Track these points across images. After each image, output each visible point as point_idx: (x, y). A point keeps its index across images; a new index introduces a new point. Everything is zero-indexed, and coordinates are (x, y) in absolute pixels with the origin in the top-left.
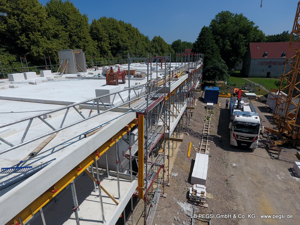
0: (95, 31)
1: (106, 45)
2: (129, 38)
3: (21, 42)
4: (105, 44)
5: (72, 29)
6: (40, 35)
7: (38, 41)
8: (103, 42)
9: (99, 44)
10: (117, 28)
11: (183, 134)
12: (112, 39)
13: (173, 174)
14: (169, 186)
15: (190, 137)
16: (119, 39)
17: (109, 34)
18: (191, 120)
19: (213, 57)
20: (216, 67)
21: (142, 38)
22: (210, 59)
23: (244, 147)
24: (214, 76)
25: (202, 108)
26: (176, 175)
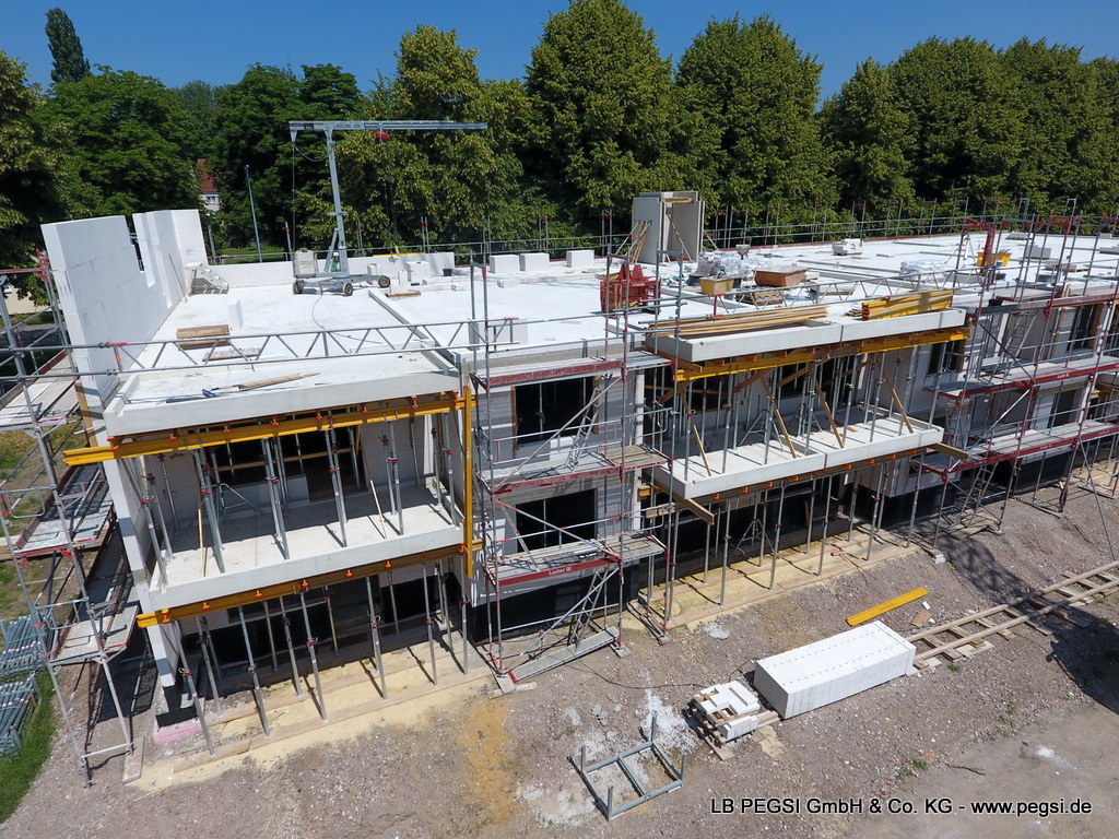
10: (974, 80)
11: (914, 548)
12: (937, 132)
13: (713, 627)
14: (661, 644)
15: (946, 573)
16: (967, 129)
17: (929, 110)
18: (1047, 521)
26: (716, 634)
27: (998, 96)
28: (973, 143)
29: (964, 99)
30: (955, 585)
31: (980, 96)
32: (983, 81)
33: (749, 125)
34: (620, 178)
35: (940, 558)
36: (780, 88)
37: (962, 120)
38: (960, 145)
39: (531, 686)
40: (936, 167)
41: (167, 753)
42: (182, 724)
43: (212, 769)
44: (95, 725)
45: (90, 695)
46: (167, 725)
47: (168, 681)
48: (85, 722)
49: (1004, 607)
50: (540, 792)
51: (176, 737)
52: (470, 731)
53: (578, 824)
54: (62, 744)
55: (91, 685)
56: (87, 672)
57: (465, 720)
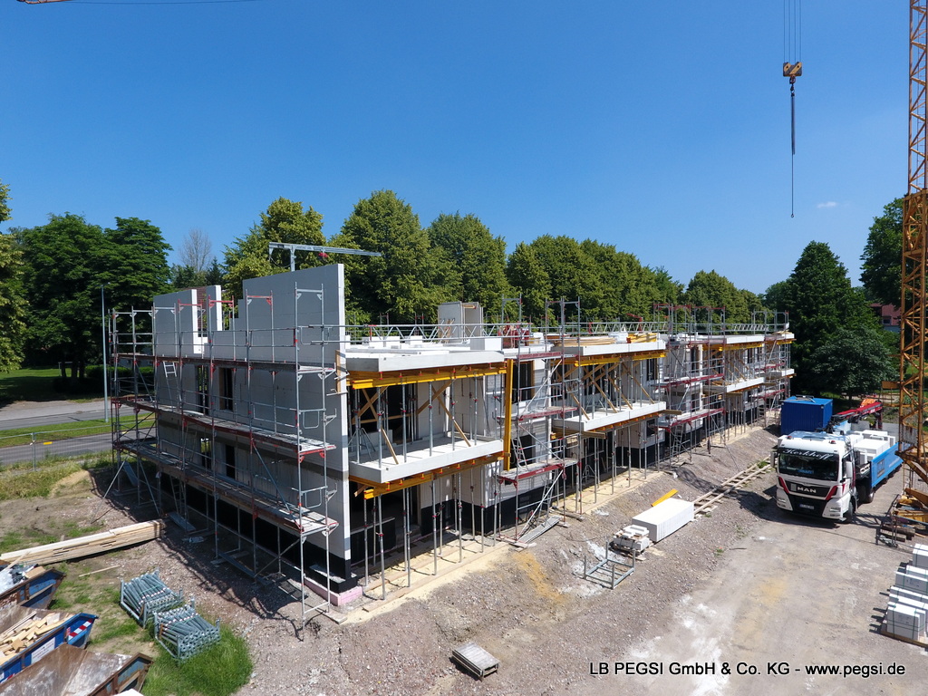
0: (519, 267)
1: (542, 298)
2: (604, 279)
3: (382, 292)
4: (539, 295)
5: (472, 266)
6: (414, 279)
7: (409, 290)
8: (536, 289)
10: (573, 258)
11: (661, 473)
12: (560, 284)
13: (599, 512)
14: (581, 521)
15: (680, 482)
16: (575, 283)
17: (554, 272)
18: (704, 458)
19: (843, 323)
20: (847, 348)
21: (645, 278)
22: (832, 329)
23: (809, 513)
24: (841, 373)
25: (761, 446)
26: (603, 514)
27: (585, 266)
28: (579, 291)
29: (570, 267)
30: (686, 487)
31: (578, 265)
32: (577, 258)
33: (474, 272)
34: (417, 297)
35: (675, 475)
36: (488, 253)
37: (571, 278)
39: (534, 544)
41: (349, 608)
42: (352, 590)
43: (391, 605)
44: (275, 612)
45: (243, 606)
46: (344, 591)
47: (348, 555)
48: (257, 617)
49: (710, 493)
50: (570, 589)
51: (349, 600)
52: (522, 564)
53: (600, 593)
54: (250, 633)
55: (237, 603)
56: (221, 600)
57: (514, 561)
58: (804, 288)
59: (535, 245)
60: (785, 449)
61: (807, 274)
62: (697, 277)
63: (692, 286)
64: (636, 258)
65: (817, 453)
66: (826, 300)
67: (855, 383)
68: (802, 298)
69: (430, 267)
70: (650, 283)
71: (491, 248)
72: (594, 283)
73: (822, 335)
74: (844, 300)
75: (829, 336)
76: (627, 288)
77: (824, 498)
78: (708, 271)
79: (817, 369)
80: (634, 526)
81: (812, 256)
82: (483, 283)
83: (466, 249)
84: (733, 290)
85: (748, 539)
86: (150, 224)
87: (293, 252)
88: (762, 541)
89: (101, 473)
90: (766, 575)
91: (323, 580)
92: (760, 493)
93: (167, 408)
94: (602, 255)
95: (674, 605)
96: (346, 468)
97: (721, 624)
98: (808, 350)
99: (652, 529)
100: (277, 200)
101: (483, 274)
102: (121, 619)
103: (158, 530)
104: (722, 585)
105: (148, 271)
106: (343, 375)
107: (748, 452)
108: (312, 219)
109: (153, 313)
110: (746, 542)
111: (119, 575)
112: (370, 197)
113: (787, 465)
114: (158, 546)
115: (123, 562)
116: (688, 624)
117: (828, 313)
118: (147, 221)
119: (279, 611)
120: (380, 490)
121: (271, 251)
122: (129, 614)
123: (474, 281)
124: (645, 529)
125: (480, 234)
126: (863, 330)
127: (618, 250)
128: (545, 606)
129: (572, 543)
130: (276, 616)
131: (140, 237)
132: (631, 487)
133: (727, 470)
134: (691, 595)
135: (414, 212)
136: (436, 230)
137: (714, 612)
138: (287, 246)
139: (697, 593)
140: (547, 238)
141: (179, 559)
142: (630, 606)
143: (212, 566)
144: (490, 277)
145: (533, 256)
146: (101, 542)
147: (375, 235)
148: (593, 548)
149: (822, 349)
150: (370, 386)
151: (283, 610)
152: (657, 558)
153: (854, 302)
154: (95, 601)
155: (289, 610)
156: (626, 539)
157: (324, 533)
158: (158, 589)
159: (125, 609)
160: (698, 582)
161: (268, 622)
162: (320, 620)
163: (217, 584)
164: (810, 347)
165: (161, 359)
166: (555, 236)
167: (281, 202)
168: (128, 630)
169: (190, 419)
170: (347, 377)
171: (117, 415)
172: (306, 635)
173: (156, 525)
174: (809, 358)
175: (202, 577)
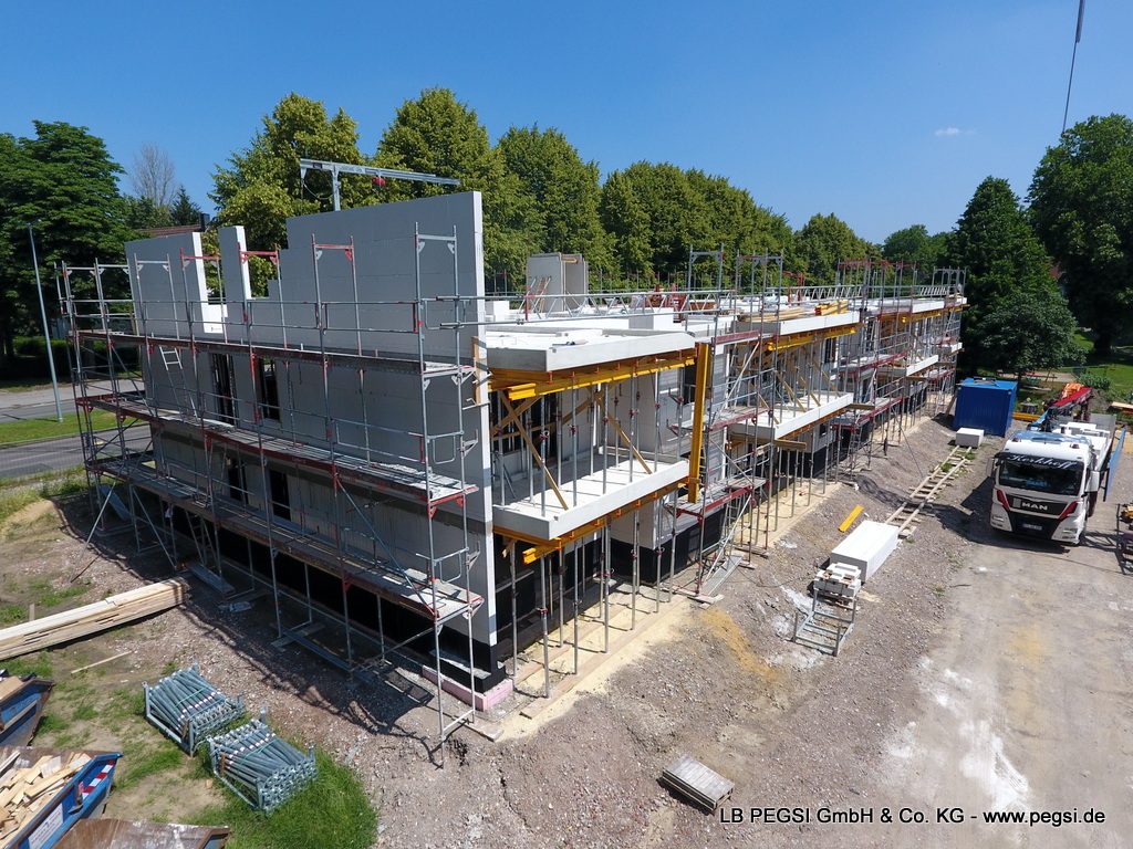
0: (612, 206)
1: (640, 245)
2: (714, 224)
4: (637, 244)
5: (557, 203)
8: (634, 235)
9: (619, 243)
10: (679, 193)
11: (839, 484)
12: (662, 229)
13: (784, 544)
14: (766, 557)
15: (862, 495)
18: (882, 461)
19: (1018, 284)
20: (1026, 317)
21: (761, 222)
22: (1005, 291)
23: (1035, 534)
24: (1016, 348)
25: (936, 442)
26: (790, 546)
27: (695, 206)
28: (686, 239)
29: (675, 206)
30: (871, 502)
31: (684, 204)
32: (684, 194)
33: (560, 211)
35: (857, 488)
36: (578, 183)
37: (675, 221)
38: (678, 240)
39: (720, 597)
40: (664, 256)
41: (500, 713)
42: (500, 685)
43: (559, 706)
44: (391, 724)
45: (338, 714)
46: (489, 688)
47: (493, 640)
48: (364, 732)
49: (901, 509)
50: (780, 658)
51: (497, 700)
52: (717, 628)
53: (821, 663)
54: (357, 757)
55: (327, 709)
56: (301, 704)
57: (704, 623)
58: (976, 238)
59: (629, 174)
60: (1011, 455)
61: (979, 220)
62: (812, 222)
63: (807, 232)
64: (750, 196)
65: (1055, 460)
66: (1001, 255)
67: (1031, 360)
68: (971, 251)
69: (505, 204)
70: (765, 229)
71: (582, 178)
72: (703, 228)
73: (993, 298)
74: (1022, 255)
75: (1001, 301)
76: (741, 235)
77: (1057, 517)
78: (825, 215)
79: (987, 343)
80: (839, 564)
81: (988, 197)
82: (573, 227)
83: (549, 178)
84: (854, 238)
85: (965, 571)
86: (87, 133)
87: (335, 175)
88: (984, 574)
89: (71, 503)
90: (1011, 624)
91: (464, 678)
92: (957, 506)
93: (169, 415)
94: (711, 191)
95: (913, 672)
96: (489, 517)
97: (984, 698)
98: (974, 318)
99: (862, 565)
100: (288, 96)
101: (573, 215)
102: (152, 742)
103: (180, 594)
104: (962, 639)
105: (91, 203)
106: (483, 375)
107: (924, 450)
108: (343, 127)
109: (134, 268)
110: (965, 576)
111: (133, 668)
112: (418, 98)
113: (1009, 475)
114: (184, 620)
115: (136, 645)
116: (942, 700)
117: (1002, 270)
118: (83, 128)
119: (397, 722)
120: (543, 548)
121: (303, 173)
122: (165, 734)
123: (561, 224)
124: (855, 568)
125: (567, 158)
126: (1045, 293)
127: (730, 184)
128: (758, 686)
129: (763, 589)
130: (394, 730)
131: (75, 152)
132: (811, 505)
133: (908, 476)
134: (930, 657)
135: (480, 121)
136: (506, 151)
137: (968, 681)
138: (327, 166)
139: (935, 652)
140: (644, 165)
141: (221, 639)
142: (865, 680)
143: (276, 651)
144: (582, 219)
145: (631, 191)
146: (97, 618)
147: (431, 154)
148: (789, 595)
149: (994, 317)
150: (531, 393)
151: (403, 720)
152: (873, 606)
153: (1034, 257)
154: (105, 714)
155: (412, 719)
156: (835, 582)
157: (465, 615)
158: (205, 694)
159: (156, 727)
160: (933, 637)
161: (382, 740)
162: (462, 735)
163: (290, 680)
164: (976, 315)
165: (155, 343)
166: (654, 164)
167: (294, 100)
168: (169, 761)
169: (214, 434)
170: (488, 378)
171: (89, 423)
172: (447, 758)
173: (175, 588)
174: (975, 328)
175: (263, 668)
